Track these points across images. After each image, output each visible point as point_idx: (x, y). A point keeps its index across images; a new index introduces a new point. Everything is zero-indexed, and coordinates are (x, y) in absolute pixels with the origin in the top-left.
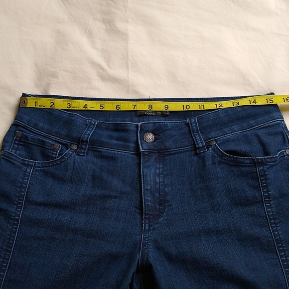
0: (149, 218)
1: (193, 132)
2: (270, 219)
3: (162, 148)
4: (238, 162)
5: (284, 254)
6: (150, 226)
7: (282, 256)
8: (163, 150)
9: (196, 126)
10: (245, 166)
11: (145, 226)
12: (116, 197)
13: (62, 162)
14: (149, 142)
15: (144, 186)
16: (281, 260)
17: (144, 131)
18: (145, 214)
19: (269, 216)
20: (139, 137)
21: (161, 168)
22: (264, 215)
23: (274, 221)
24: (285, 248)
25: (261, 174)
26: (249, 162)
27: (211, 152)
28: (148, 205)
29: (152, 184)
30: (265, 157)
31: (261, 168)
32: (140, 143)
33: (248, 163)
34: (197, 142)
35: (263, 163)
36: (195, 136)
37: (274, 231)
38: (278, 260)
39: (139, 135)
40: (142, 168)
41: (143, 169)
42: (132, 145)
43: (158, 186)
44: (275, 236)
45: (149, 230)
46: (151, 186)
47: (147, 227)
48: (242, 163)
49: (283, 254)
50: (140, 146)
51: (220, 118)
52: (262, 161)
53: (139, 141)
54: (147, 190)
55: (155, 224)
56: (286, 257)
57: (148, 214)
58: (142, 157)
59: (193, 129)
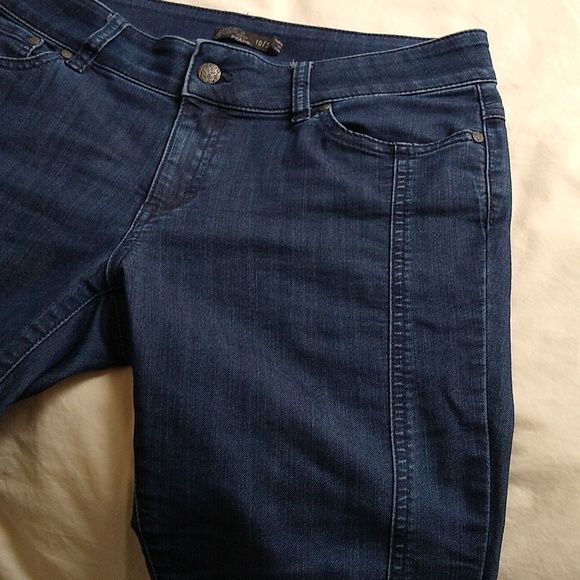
0: (157, 206)
1: (297, 83)
2: (396, 249)
3: (229, 100)
4: (361, 146)
5: (403, 317)
6: (151, 216)
7: (396, 319)
8: (229, 104)
9: (306, 73)
10: (373, 155)
11: (141, 215)
12: (109, 158)
13: (35, 66)
14: (206, 80)
15: (167, 154)
16: (393, 326)
17: (204, 58)
18: (152, 197)
19: (395, 243)
20: (190, 66)
21: (215, 136)
22: (386, 239)
23: (403, 254)
24: (408, 306)
25: (400, 170)
26: (381, 149)
27: (315, 122)
28: (163, 186)
29: (185, 155)
30: (416, 144)
31: (404, 162)
32: (187, 78)
33: (379, 151)
34: (296, 102)
35: (410, 154)
36: (296, 93)
37: (396, 270)
38: (385, 325)
39: (192, 62)
40: (175, 124)
41: (176, 128)
42: (173, 80)
43: (195, 163)
44: (395, 279)
45: (147, 222)
46: (181, 158)
47: (145, 217)
48: (368, 148)
49: (400, 314)
50: (186, 84)
51: (356, 68)
52: (407, 150)
53: (188, 74)
54: (171, 162)
55: (162, 215)
56: (405, 322)
57: (156, 198)
58: (182, 107)
59: (297, 79)
